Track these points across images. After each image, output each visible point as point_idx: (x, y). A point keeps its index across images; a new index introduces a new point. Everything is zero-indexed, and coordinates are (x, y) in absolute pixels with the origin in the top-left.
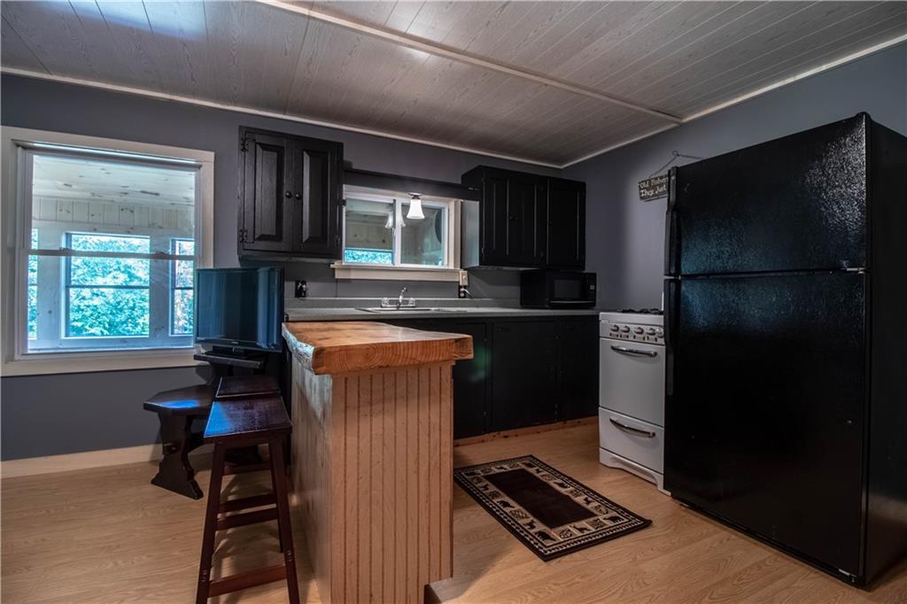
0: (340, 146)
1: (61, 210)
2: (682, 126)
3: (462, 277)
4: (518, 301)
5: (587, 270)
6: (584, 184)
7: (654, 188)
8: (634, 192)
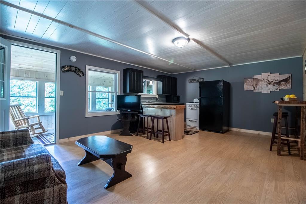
0: (143, 71)
1: (45, 76)
2: (196, 71)
3: (157, 96)
4: (165, 101)
5: (178, 95)
6: (177, 78)
7: (191, 81)
8: (187, 81)
